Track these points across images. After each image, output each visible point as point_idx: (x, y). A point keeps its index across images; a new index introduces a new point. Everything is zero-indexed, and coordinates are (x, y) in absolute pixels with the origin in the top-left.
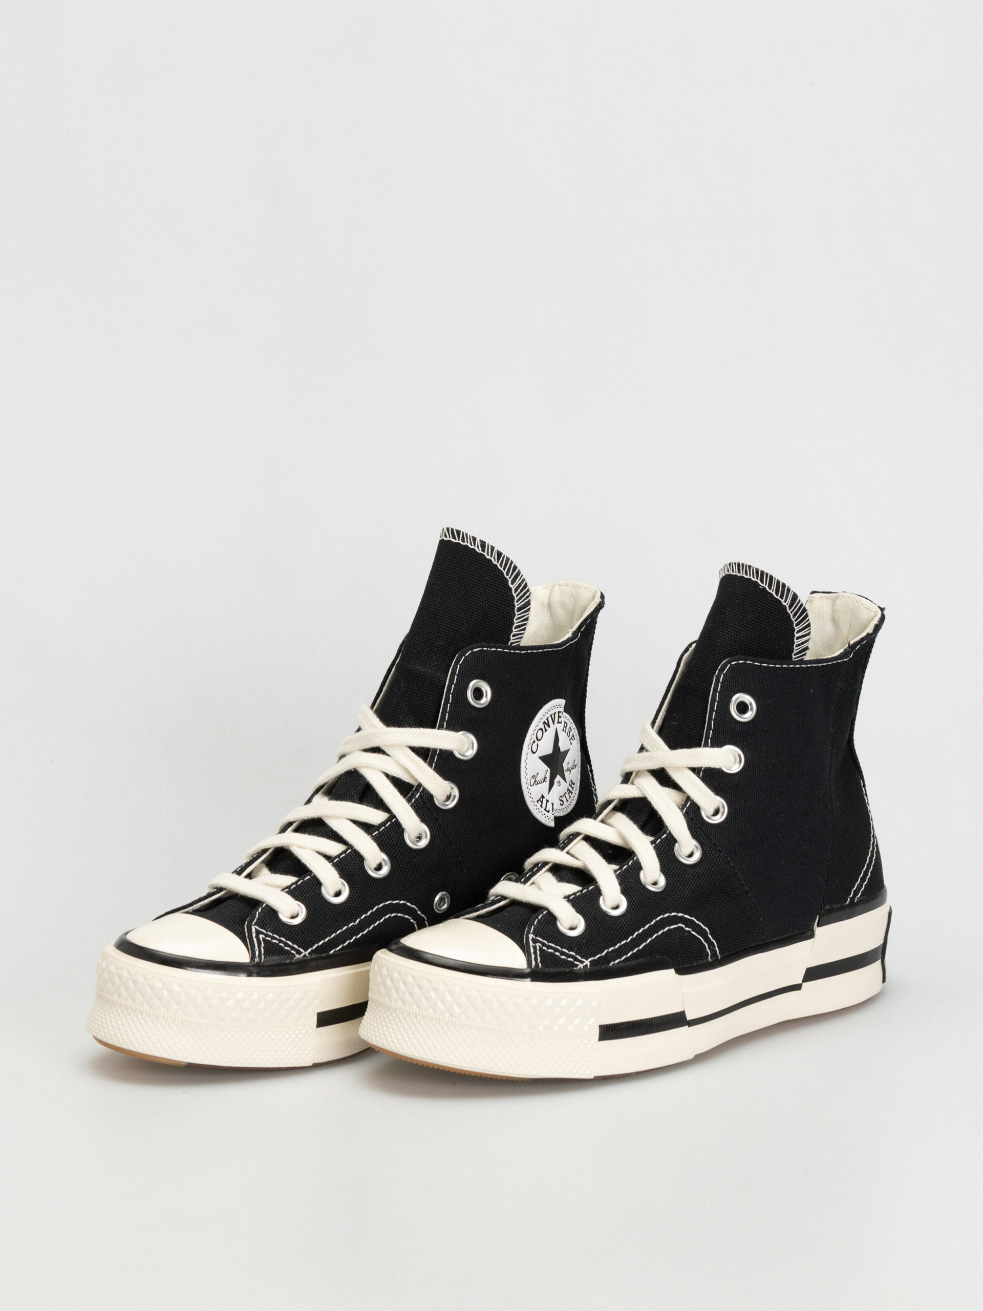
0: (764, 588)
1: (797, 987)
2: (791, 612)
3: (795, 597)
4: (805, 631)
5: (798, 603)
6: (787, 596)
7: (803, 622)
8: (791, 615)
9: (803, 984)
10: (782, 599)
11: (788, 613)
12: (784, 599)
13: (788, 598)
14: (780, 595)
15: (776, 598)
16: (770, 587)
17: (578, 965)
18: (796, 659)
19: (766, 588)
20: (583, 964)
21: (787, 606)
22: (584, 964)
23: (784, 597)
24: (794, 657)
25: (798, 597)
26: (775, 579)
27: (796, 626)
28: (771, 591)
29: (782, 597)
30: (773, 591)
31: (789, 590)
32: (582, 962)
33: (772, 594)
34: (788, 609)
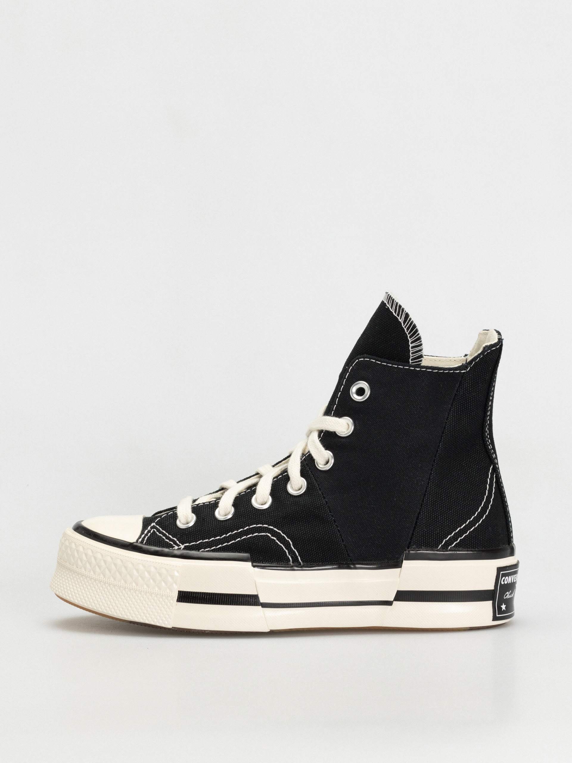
0: (388, 308)
1: (388, 603)
2: (405, 327)
3: (407, 315)
4: (416, 343)
5: (409, 321)
6: (402, 315)
7: (414, 336)
8: (405, 329)
9: (394, 602)
10: (399, 317)
11: (403, 327)
12: (400, 317)
13: (403, 316)
14: (397, 314)
15: (394, 316)
16: (392, 307)
17: (174, 547)
18: (413, 364)
19: (389, 308)
20: (178, 546)
21: (402, 323)
22: (180, 547)
23: (400, 315)
24: (410, 361)
25: (409, 316)
26: (395, 301)
27: (410, 338)
28: (392, 310)
29: (398, 315)
30: (393, 310)
31: (403, 310)
32: (178, 545)
33: (392, 312)
34: (403, 324)
